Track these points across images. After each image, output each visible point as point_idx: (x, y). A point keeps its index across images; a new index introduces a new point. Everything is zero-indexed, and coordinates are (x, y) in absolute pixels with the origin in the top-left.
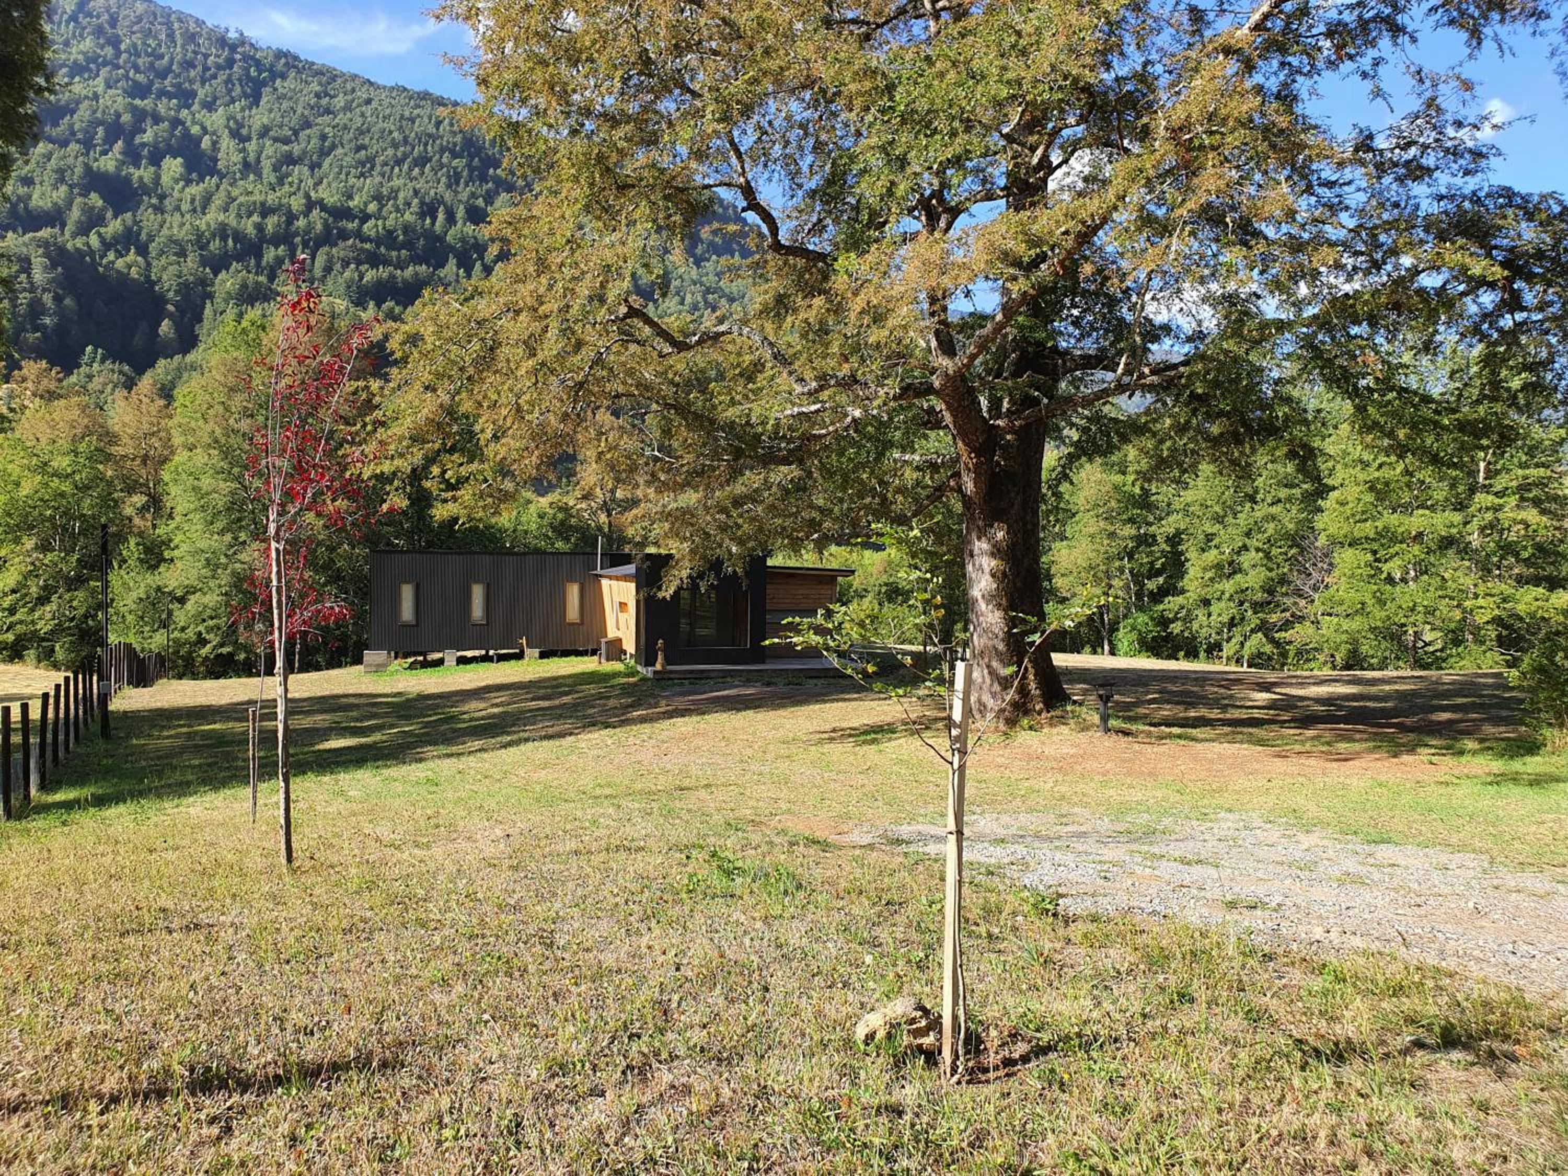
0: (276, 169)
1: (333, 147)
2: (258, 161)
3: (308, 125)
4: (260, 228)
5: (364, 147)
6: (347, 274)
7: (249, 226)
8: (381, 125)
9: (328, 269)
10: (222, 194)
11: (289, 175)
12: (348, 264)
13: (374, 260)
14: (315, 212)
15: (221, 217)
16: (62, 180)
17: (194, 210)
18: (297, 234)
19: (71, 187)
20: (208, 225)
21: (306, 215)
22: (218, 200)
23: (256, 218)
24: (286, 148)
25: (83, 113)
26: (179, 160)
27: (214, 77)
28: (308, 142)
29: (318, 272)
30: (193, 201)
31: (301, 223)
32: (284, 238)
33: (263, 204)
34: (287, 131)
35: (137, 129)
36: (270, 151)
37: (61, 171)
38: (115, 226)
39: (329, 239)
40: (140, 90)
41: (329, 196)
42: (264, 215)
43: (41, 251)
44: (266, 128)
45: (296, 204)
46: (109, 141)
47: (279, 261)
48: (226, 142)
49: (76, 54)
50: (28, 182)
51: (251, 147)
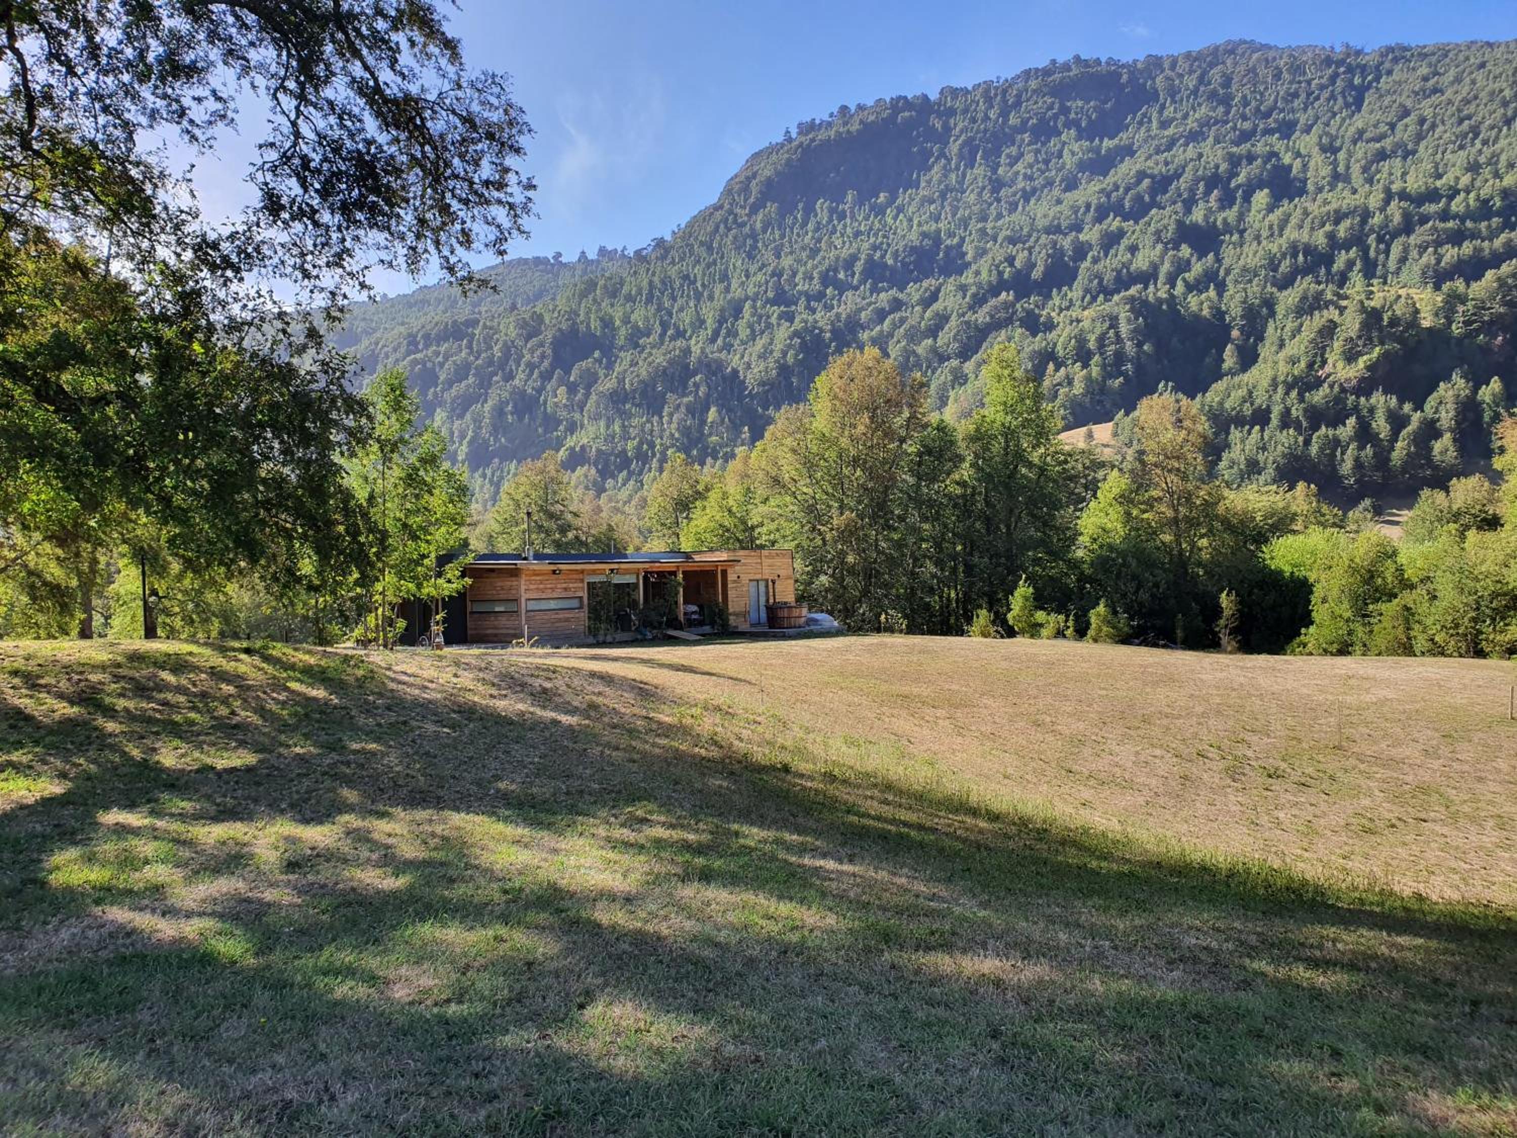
0: (1365, 170)
1: (1433, 126)
2: (1348, 168)
3: (1406, 113)
4: (1331, 236)
5: (1469, 117)
6: (1425, 259)
7: (1320, 239)
8: (1491, 86)
9: (1403, 260)
10: (1299, 211)
11: (1378, 171)
12: (1427, 248)
13: (1457, 238)
14: (1394, 204)
15: (1295, 235)
16: (1159, 240)
17: (1272, 235)
18: (1372, 230)
19: (1166, 244)
20: (1280, 246)
21: (1382, 209)
22: (1294, 221)
23: (1328, 227)
24: (1378, 145)
25: (1188, 175)
26: (1266, 191)
27: (1317, 98)
28: (1406, 131)
29: (1392, 265)
30: (1271, 227)
31: (1377, 220)
32: (1357, 240)
33: (1337, 212)
34: (1383, 128)
35: (1233, 174)
36: (1360, 154)
37: (1158, 233)
38: (1198, 268)
39: (1407, 228)
40: (1246, 136)
41: (1415, 183)
42: (1337, 222)
43: (1128, 307)
44: (1361, 133)
45: (1374, 202)
46: (1207, 193)
47: (1350, 264)
48: (1317, 159)
49: (1191, 124)
50: (1133, 249)
51: (1341, 155)
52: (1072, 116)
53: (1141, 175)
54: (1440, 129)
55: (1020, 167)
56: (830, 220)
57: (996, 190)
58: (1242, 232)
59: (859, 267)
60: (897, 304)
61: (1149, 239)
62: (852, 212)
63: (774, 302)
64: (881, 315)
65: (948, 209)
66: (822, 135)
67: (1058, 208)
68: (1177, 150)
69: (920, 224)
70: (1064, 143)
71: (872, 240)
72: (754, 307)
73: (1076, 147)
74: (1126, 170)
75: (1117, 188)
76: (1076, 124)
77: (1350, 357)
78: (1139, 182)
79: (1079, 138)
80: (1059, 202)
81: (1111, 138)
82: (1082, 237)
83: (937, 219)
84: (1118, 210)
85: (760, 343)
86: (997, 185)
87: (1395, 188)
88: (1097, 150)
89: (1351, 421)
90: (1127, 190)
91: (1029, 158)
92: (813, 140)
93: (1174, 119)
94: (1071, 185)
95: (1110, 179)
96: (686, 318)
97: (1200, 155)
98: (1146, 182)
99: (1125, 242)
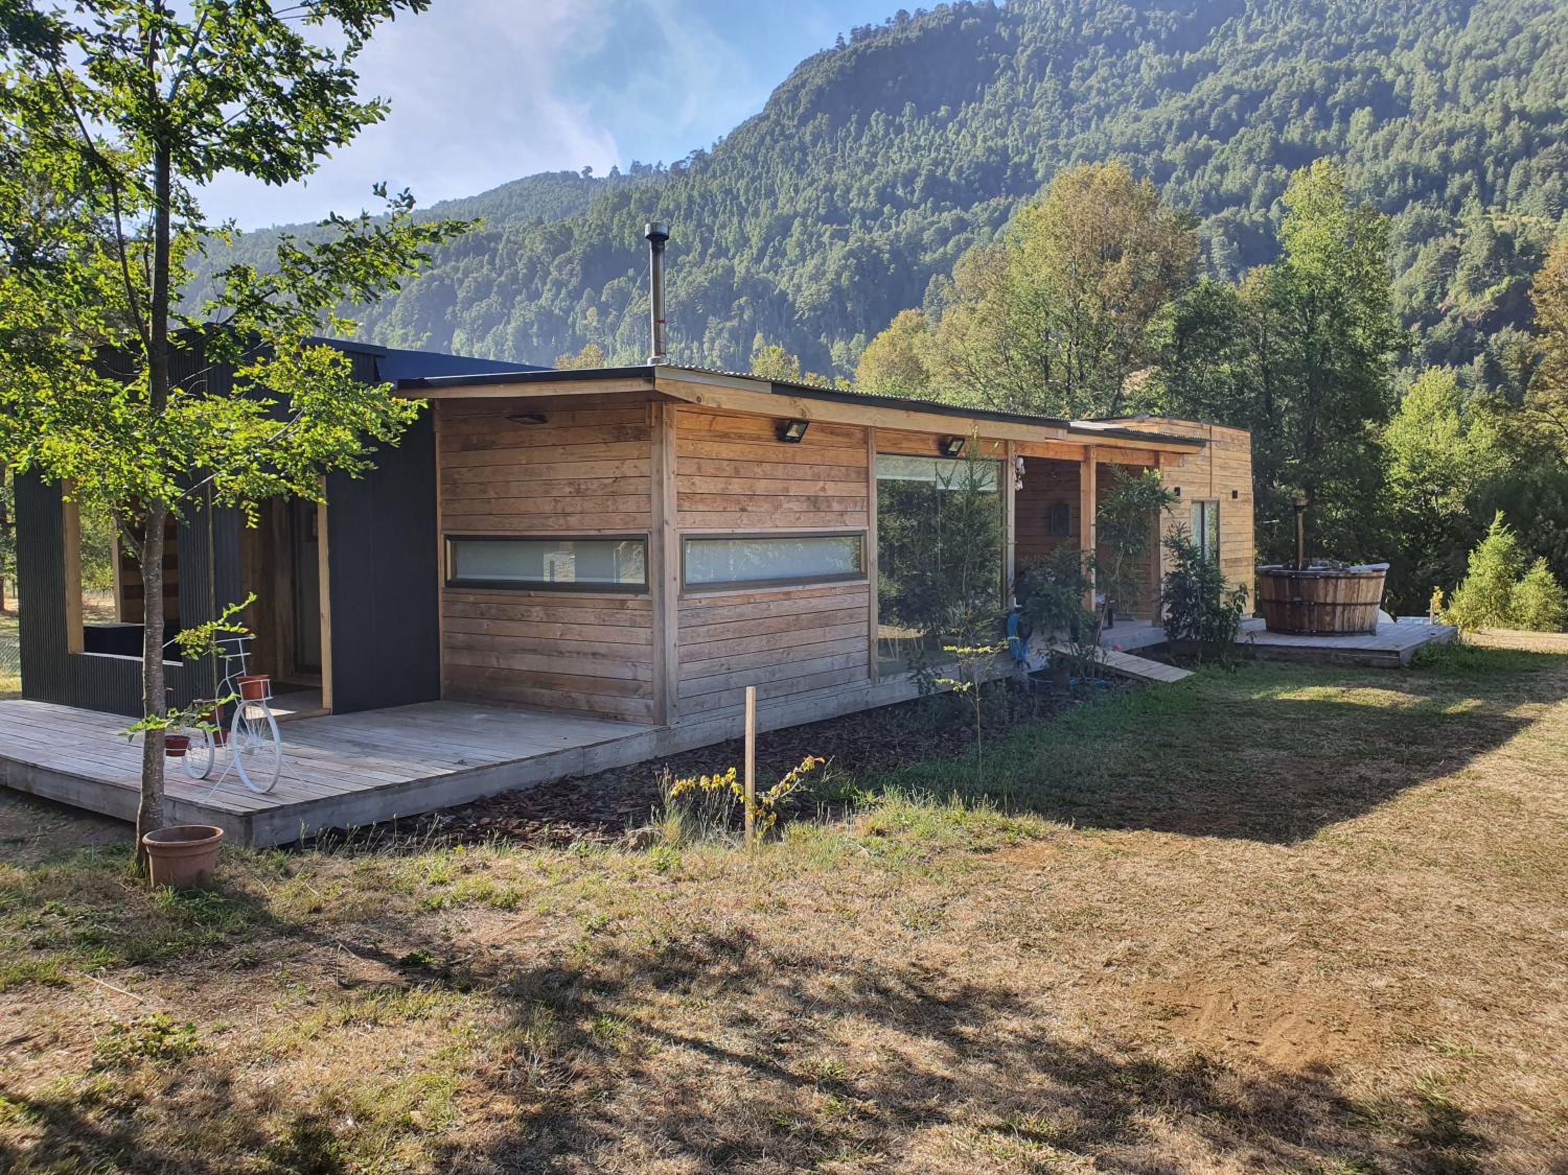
0: (1475, 88)
1: (1548, 44)
2: (1456, 86)
3: (1517, 29)
4: (1444, 158)
6: (1548, 184)
7: (1432, 160)
9: (1524, 185)
10: (1407, 131)
11: (1489, 91)
12: (1550, 173)
14: (1513, 123)
15: (1403, 156)
16: (1250, 160)
17: (1376, 157)
18: (1489, 153)
19: (1259, 164)
20: (1388, 168)
21: (1501, 129)
22: (1401, 141)
23: (1441, 148)
24: (1490, 62)
25: (1281, 91)
26: (1368, 109)
27: (1419, 12)
28: (1518, 49)
29: (1511, 191)
30: (1375, 148)
31: (1496, 140)
32: (1473, 162)
33: (1450, 130)
34: (1492, 45)
35: (1330, 91)
36: (1470, 72)
37: (1250, 151)
39: (1528, 150)
40: (1340, 52)
41: (1533, 102)
42: (1450, 142)
43: (1221, 230)
44: (1469, 49)
45: (1491, 121)
46: (1301, 112)
47: (1465, 189)
48: (1422, 76)
49: (1281, 37)
50: (1222, 169)
51: (1449, 73)
52: (1151, 26)
53: (1229, 90)
54: (1556, 47)
55: (1093, 81)
56: (887, 134)
57: (1067, 106)
58: (1343, 153)
59: (919, 183)
60: (961, 225)
61: (1240, 159)
62: (910, 126)
63: (826, 220)
64: (944, 236)
65: (1015, 124)
66: (878, 42)
67: (1136, 125)
68: (1266, 65)
69: (985, 140)
70: (1142, 57)
71: (933, 155)
72: (804, 224)
73: (1155, 61)
74: (1210, 85)
75: (1201, 103)
76: (1155, 35)
77: (1475, 287)
78: (1226, 98)
79: (1158, 51)
80: (1137, 119)
81: (1193, 51)
82: (1166, 156)
83: (1003, 134)
84: (1202, 127)
85: (811, 264)
86: (1068, 100)
87: (1513, 106)
88: (1179, 64)
89: (1479, 360)
90: (1213, 107)
91: (1103, 72)
92: (868, 46)
93: (1262, 32)
94: (1149, 101)
95: (1194, 95)
96: (729, 236)
97: (1294, 71)
98: (1234, 98)
99: (1213, 162)
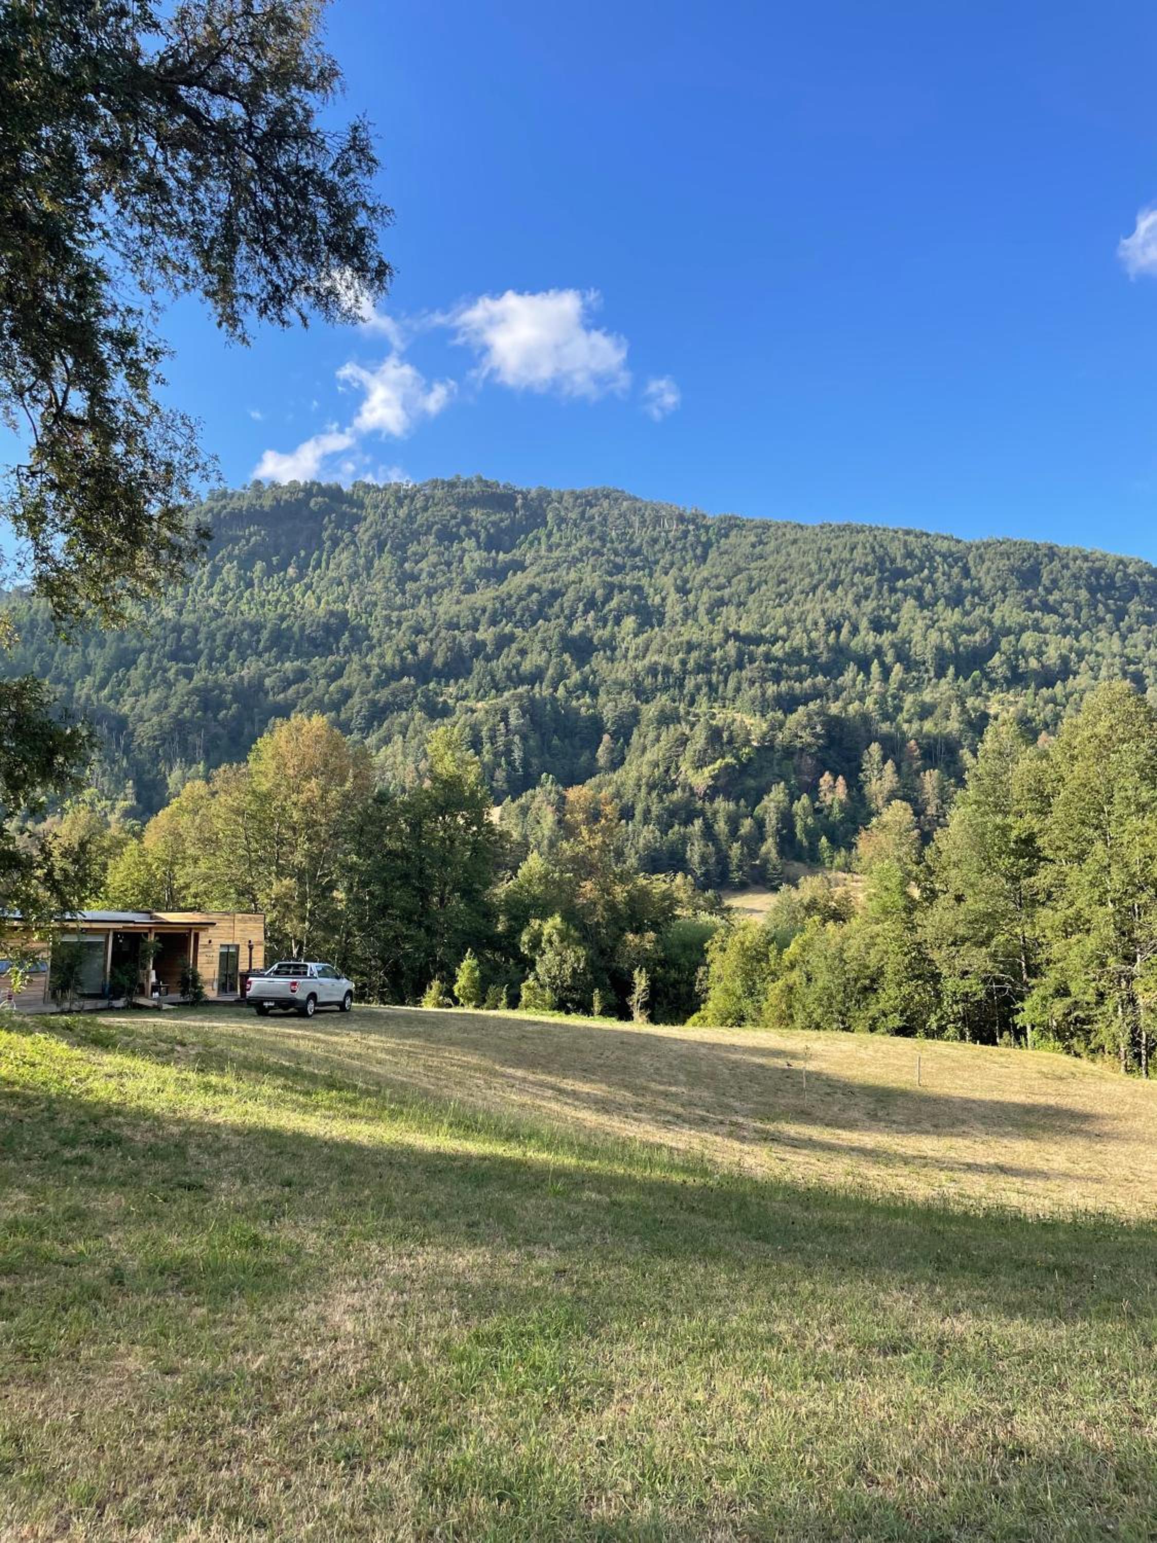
0: (709, 611)
1: (759, 585)
2: (696, 608)
3: (740, 570)
4: (683, 663)
5: (784, 581)
6: (753, 691)
7: (675, 663)
8: (802, 559)
9: (738, 690)
10: (659, 639)
11: (719, 615)
12: (755, 682)
13: (777, 677)
14: (731, 643)
15: (655, 658)
16: (545, 647)
17: (637, 656)
18: (714, 663)
19: (551, 652)
20: (644, 666)
21: (722, 646)
22: (654, 646)
23: (681, 655)
24: (719, 593)
26: (633, 618)
28: (739, 584)
29: (730, 693)
30: (637, 649)
31: (718, 653)
32: (705, 668)
33: (688, 643)
34: (722, 580)
35: (608, 598)
36: (705, 598)
37: (543, 641)
38: (576, 677)
39: (740, 666)
40: (617, 569)
41: (745, 627)
42: (688, 652)
43: (517, 703)
44: (707, 580)
45: (717, 637)
46: (586, 612)
47: (698, 688)
48: (673, 596)
49: (574, 551)
50: (523, 652)
51: (691, 597)
52: (473, 526)
53: (532, 589)
54: (764, 587)
55: (423, 565)
56: (238, 586)
57: (401, 583)
58: (614, 649)
59: (265, 634)
60: (301, 676)
61: (537, 647)
62: (261, 581)
63: (174, 656)
64: (287, 683)
65: (355, 592)
66: (234, 504)
67: (458, 607)
68: (562, 571)
69: (328, 603)
70: (464, 551)
71: (280, 610)
72: (150, 660)
73: (476, 555)
74: (517, 582)
75: (510, 596)
76: (474, 534)
77: (698, 766)
78: (529, 594)
79: (479, 547)
80: (458, 602)
81: (506, 552)
82: (479, 636)
83: (344, 599)
84: (510, 614)
85: (154, 697)
86: (405, 578)
87: (731, 630)
88: (495, 561)
89: (698, 823)
90: (520, 599)
91: (433, 558)
92: (224, 507)
93: (559, 545)
94: (470, 588)
95: (504, 588)
96: (73, 662)
97: (581, 580)
98: (535, 596)
99: (514, 646)
